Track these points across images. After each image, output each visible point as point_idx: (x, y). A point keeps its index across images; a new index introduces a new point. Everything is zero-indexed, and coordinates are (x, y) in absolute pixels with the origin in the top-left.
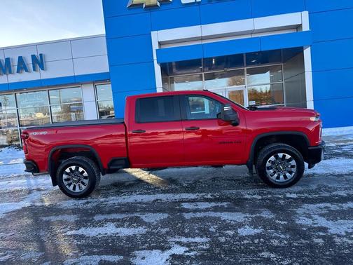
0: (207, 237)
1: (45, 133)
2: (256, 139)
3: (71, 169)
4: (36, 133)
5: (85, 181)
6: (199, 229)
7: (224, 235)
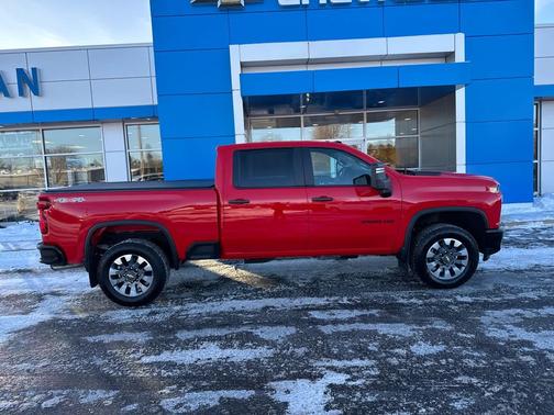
0: (370, 359)
1: (80, 200)
2: (415, 218)
3: (123, 260)
4: (65, 200)
5: (146, 278)
6: (354, 348)
7: (393, 355)
